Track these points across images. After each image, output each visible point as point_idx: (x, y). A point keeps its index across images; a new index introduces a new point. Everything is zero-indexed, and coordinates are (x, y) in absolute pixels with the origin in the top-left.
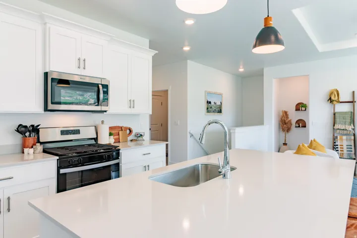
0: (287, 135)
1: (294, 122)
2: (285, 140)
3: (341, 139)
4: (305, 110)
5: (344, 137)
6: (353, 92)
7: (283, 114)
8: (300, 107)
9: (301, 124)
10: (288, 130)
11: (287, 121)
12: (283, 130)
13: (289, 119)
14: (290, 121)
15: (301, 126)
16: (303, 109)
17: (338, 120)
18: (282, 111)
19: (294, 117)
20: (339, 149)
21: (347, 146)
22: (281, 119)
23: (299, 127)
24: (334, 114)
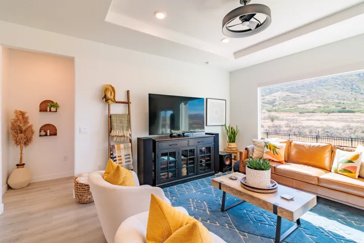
0: (25, 150)
1: (36, 129)
2: (21, 159)
3: (119, 149)
4: (56, 111)
5: (122, 146)
6: (128, 92)
7: (17, 116)
8: (47, 106)
9: (48, 131)
10: (27, 141)
11: (24, 128)
12: (17, 143)
13: (29, 125)
14: (31, 127)
15: (48, 134)
16: (53, 109)
17: (114, 124)
18: (16, 112)
19: (37, 120)
20: (117, 159)
21: (125, 155)
22: (13, 125)
23: (46, 135)
24: (110, 117)
